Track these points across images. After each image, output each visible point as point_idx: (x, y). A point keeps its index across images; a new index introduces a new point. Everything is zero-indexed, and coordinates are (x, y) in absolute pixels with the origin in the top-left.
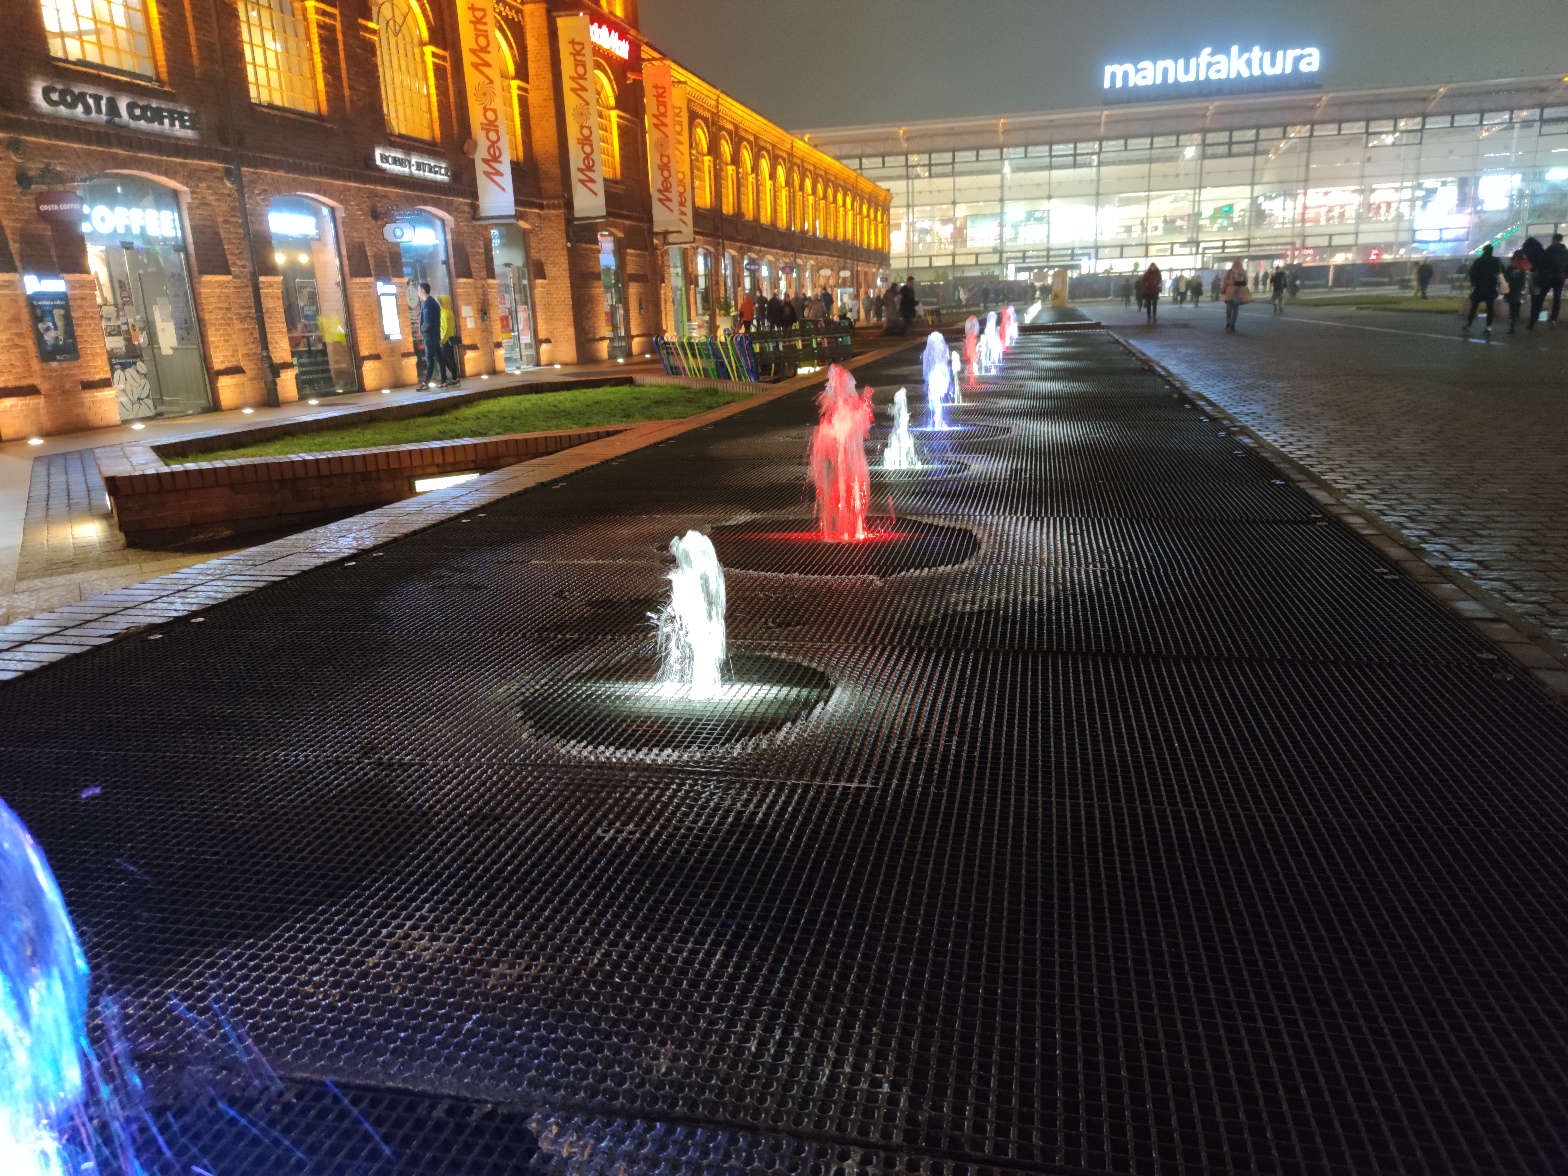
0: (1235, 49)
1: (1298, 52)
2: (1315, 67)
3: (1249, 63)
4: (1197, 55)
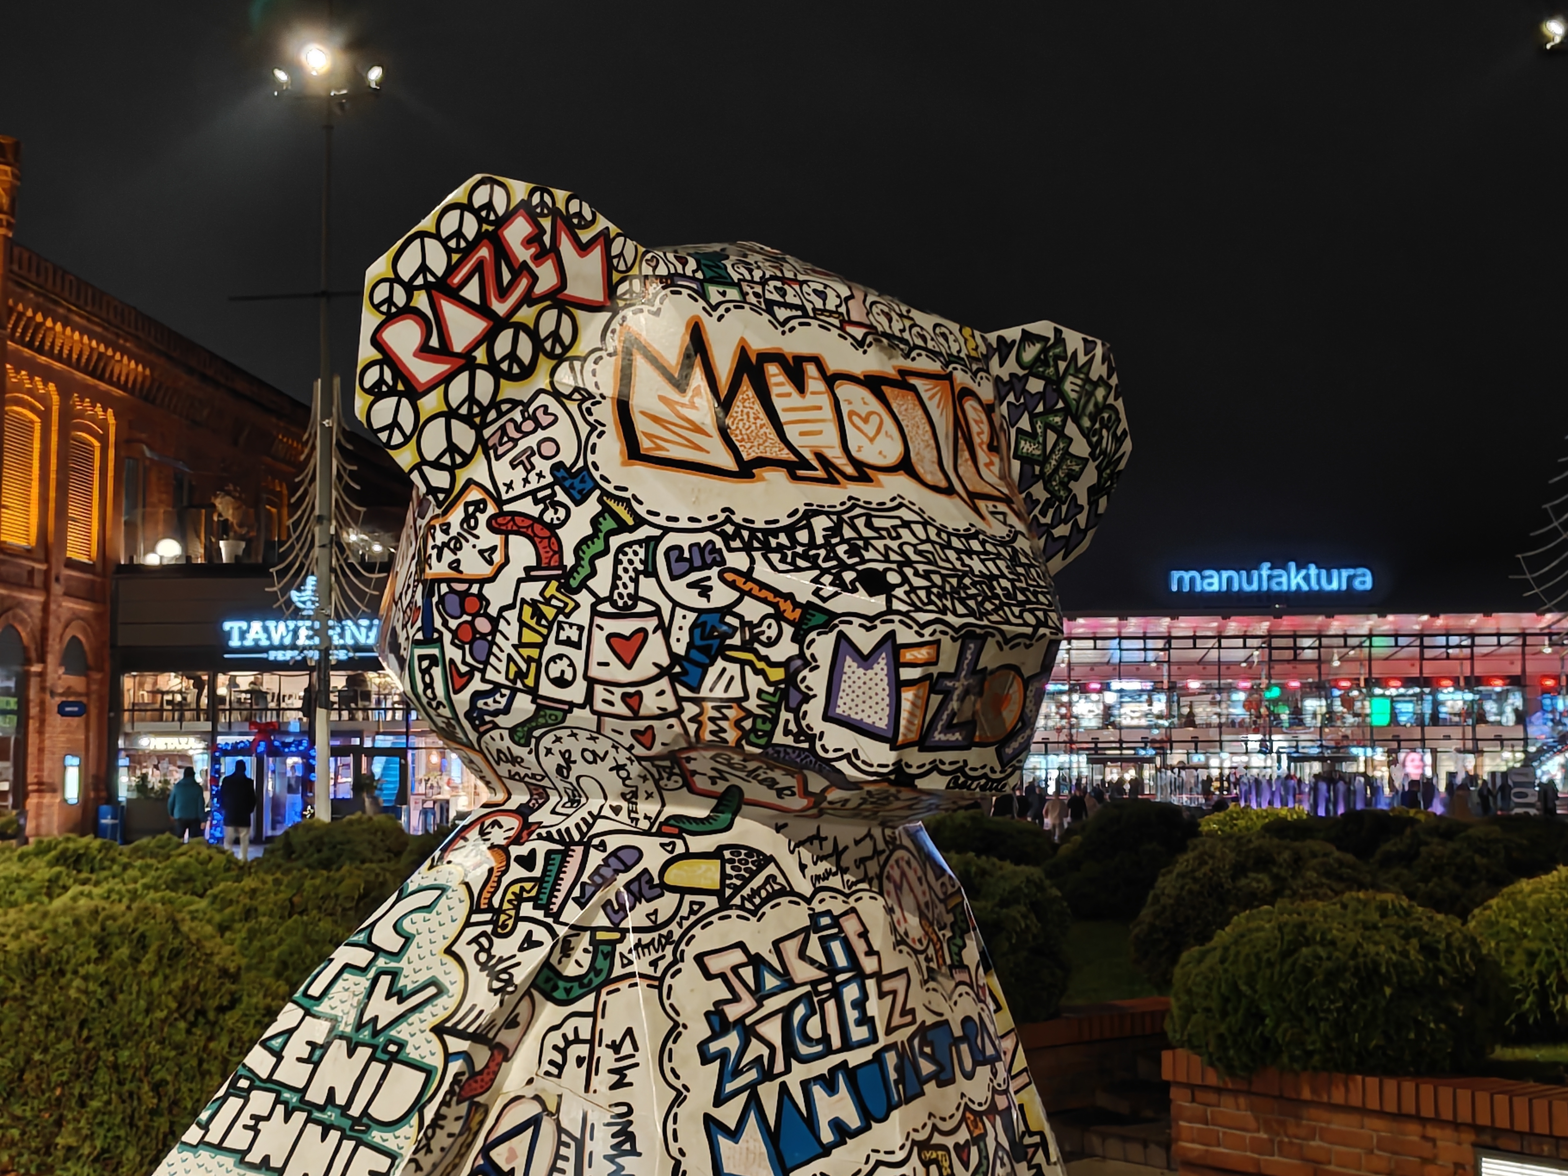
0: (1293, 565)
2: (1368, 586)
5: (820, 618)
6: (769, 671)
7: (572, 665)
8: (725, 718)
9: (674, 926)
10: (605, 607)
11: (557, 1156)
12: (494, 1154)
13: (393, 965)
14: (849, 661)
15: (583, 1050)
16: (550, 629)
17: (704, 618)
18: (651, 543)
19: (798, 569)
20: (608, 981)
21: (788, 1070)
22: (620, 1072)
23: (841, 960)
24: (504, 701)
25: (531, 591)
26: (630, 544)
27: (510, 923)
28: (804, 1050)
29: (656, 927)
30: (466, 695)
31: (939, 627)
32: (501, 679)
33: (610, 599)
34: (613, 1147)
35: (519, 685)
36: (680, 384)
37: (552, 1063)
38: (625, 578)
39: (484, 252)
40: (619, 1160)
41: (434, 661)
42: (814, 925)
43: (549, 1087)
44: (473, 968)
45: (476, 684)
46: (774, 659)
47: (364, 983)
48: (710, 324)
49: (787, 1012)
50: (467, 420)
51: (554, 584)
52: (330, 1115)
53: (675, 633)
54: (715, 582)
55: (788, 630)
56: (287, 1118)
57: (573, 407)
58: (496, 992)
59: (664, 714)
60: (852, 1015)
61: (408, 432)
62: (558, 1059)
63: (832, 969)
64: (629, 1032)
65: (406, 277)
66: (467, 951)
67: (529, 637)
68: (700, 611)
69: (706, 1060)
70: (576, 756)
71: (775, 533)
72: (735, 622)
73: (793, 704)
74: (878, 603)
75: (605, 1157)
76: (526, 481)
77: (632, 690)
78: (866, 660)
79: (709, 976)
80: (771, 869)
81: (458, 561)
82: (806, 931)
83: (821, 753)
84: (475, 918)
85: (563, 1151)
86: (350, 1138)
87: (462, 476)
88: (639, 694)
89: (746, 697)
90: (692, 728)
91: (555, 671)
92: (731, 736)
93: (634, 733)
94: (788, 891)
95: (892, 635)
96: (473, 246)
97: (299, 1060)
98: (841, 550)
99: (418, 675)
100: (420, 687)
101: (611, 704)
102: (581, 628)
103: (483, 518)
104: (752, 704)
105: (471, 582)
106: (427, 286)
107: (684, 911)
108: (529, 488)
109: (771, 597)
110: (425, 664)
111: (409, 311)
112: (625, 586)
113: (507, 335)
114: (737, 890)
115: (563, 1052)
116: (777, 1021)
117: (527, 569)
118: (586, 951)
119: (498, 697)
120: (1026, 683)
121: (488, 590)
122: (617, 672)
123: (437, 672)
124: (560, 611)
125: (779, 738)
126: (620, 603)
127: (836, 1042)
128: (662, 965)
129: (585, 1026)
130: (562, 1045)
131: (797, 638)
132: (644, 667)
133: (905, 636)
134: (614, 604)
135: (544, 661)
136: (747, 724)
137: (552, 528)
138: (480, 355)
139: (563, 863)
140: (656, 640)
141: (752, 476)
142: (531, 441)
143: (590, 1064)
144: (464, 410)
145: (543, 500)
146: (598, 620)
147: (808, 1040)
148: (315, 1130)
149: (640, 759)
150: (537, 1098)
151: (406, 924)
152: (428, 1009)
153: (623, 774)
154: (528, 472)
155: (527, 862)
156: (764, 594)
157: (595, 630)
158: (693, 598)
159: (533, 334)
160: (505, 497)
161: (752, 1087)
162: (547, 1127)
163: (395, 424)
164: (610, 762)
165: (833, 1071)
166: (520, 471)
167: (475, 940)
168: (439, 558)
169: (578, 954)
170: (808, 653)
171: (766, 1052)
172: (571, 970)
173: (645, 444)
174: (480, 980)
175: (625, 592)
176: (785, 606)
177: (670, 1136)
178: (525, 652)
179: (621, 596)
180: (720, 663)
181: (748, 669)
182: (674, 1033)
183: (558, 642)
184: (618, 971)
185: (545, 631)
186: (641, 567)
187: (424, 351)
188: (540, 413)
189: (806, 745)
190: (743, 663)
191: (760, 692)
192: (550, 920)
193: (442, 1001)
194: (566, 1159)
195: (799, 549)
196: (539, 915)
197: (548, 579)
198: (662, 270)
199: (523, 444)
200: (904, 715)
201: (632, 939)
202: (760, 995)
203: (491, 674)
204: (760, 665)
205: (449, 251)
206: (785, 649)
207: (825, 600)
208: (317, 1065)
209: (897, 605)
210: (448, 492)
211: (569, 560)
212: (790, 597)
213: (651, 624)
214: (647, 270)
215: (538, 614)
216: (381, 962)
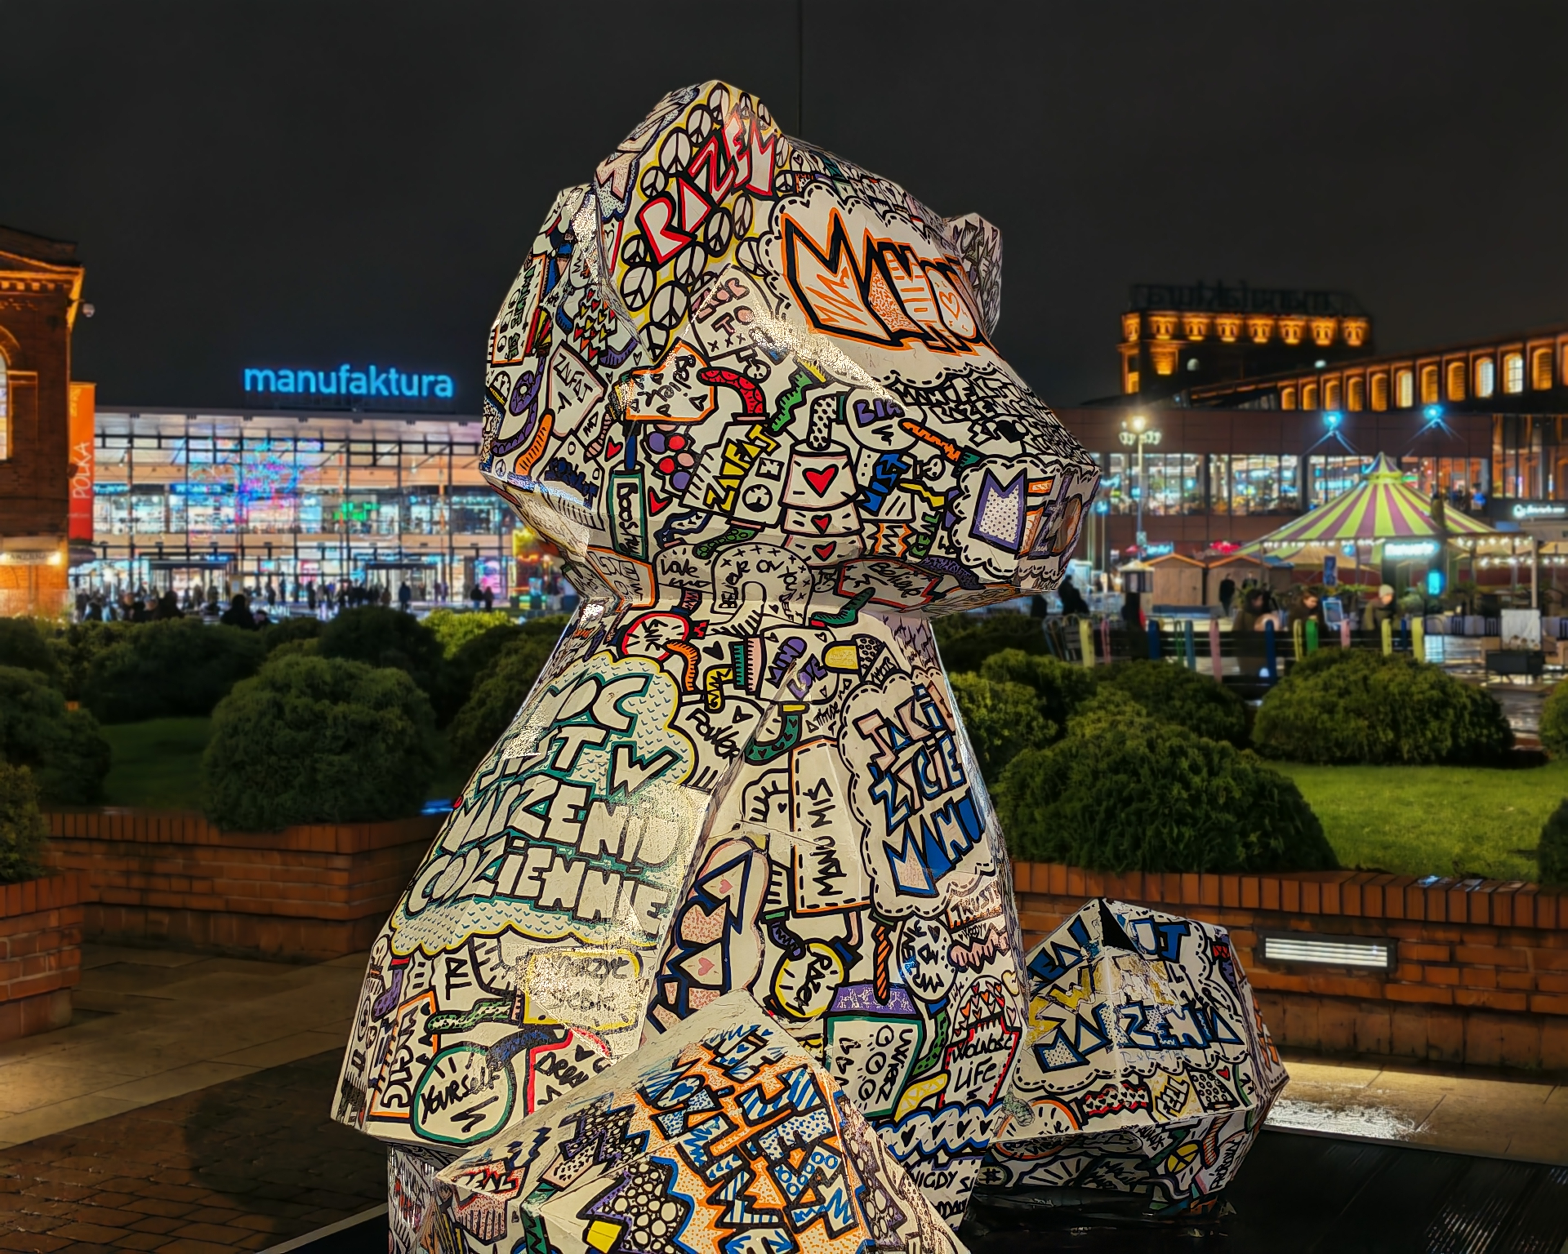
0: (373, 369)
1: (432, 378)
2: (449, 393)
3: (387, 382)
4: (337, 370)
5: (973, 459)
6: (932, 498)
7: (769, 493)
8: (896, 535)
9: (836, 699)
10: (803, 448)
11: (771, 883)
12: (706, 887)
13: (625, 739)
14: (992, 491)
15: (784, 799)
16: (752, 464)
17: (885, 457)
18: (841, 398)
19: (957, 421)
20: (799, 743)
21: (922, 807)
22: (820, 813)
23: (937, 723)
24: (699, 522)
25: (738, 433)
26: (824, 398)
27: (719, 700)
28: (929, 790)
29: (827, 700)
30: (662, 517)
31: (1057, 466)
32: (699, 504)
33: (807, 441)
34: (820, 872)
35: (716, 509)
36: (832, 264)
37: (755, 810)
38: (820, 424)
39: (712, 147)
40: (828, 881)
41: (633, 488)
42: (916, 697)
43: (757, 831)
44: (699, 739)
45: (674, 508)
46: (936, 490)
47: (606, 756)
48: (843, 214)
49: (913, 761)
50: (683, 288)
51: (758, 428)
52: (607, 863)
53: (861, 468)
54: (896, 429)
55: (950, 468)
56: (567, 868)
57: (760, 281)
58: (724, 756)
59: (849, 532)
60: (950, 763)
61: (646, 297)
62: (762, 807)
63: (933, 730)
64: (823, 782)
65: (666, 167)
66: (690, 726)
67: (730, 469)
68: (883, 453)
69: (875, 802)
70: (752, 566)
71: (932, 391)
72: (910, 461)
73: (948, 525)
74: (1015, 448)
75: (815, 880)
76: (729, 342)
77: (822, 513)
78: (1004, 491)
79: (864, 737)
80: (885, 653)
81: (667, 407)
82: (911, 699)
83: (964, 562)
84: (686, 699)
85: (775, 878)
86: (628, 879)
87: (674, 334)
88: (829, 517)
89: (914, 519)
90: (869, 543)
91: (751, 498)
92: (898, 549)
93: (816, 548)
94: (897, 670)
95: (1024, 472)
96: (706, 141)
97: (565, 820)
98: (980, 405)
99: (616, 501)
100: (617, 510)
101: (802, 524)
102: (781, 464)
103: (693, 372)
104: (918, 525)
105: (678, 424)
106: (677, 175)
107: (841, 688)
108: (732, 348)
109: (938, 441)
110: (624, 491)
111: (664, 195)
112: (820, 431)
113: (717, 217)
114: (868, 669)
115: (765, 802)
116: (909, 768)
117: (735, 415)
118: (775, 721)
119: (694, 519)
120: (1082, 507)
121: (694, 431)
122: (811, 499)
123: (635, 498)
124: (763, 450)
125: (935, 551)
126: (816, 445)
127: (944, 785)
128: (836, 728)
129: (782, 780)
130: (763, 796)
131: (956, 474)
132: (833, 495)
133: (1034, 473)
134: (810, 445)
135: (742, 490)
136: (912, 540)
137: (756, 383)
138: (700, 234)
139: (747, 653)
140: (844, 475)
141: (901, 345)
142: (729, 308)
143: (792, 810)
144: (683, 281)
145: (746, 359)
146: (796, 458)
147: (929, 782)
148: (595, 877)
149: (811, 568)
150: (745, 839)
151: (625, 705)
152: (669, 773)
153: (790, 580)
154: (730, 334)
155: (715, 651)
156: (934, 439)
157: (794, 466)
158: (877, 442)
159: (731, 217)
160: (711, 354)
161: (905, 819)
162: (758, 862)
163: (639, 290)
164: (782, 570)
165: (946, 805)
166: (722, 334)
167: (692, 716)
168: (648, 403)
169: (769, 724)
170: (963, 485)
171: (908, 793)
172: (764, 737)
173: (821, 316)
174: (706, 748)
175: (819, 436)
176: (949, 449)
177: (866, 860)
178: (725, 483)
179: (816, 439)
180: (896, 493)
181: (916, 497)
182: (853, 782)
183: (758, 474)
184: (806, 735)
185: (747, 466)
186: (833, 416)
187: (668, 230)
188: (732, 285)
189: (954, 556)
190: (913, 493)
191: (925, 515)
192: (752, 698)
193: (679, 765)
194: (779, 884)
195: (952, 405)
196: (742, 693)
197: (753, 424)
198: (806, 168)
199: (721, 311)
200: (1027, 532)
201: (814, 710)
202: (897, 751)
203: (688, 500)
204: (926, 494)
205: (692, 145)
206: (947, 482)
207: (978, 445)
208: (583, 824)
209: (1029, 450)
210: (662, 348)
211: (771, 409)
212: (953, 442)
213: (841, 462)
214: (796, 167)
215: (741, 451)
216: (614, 738)
